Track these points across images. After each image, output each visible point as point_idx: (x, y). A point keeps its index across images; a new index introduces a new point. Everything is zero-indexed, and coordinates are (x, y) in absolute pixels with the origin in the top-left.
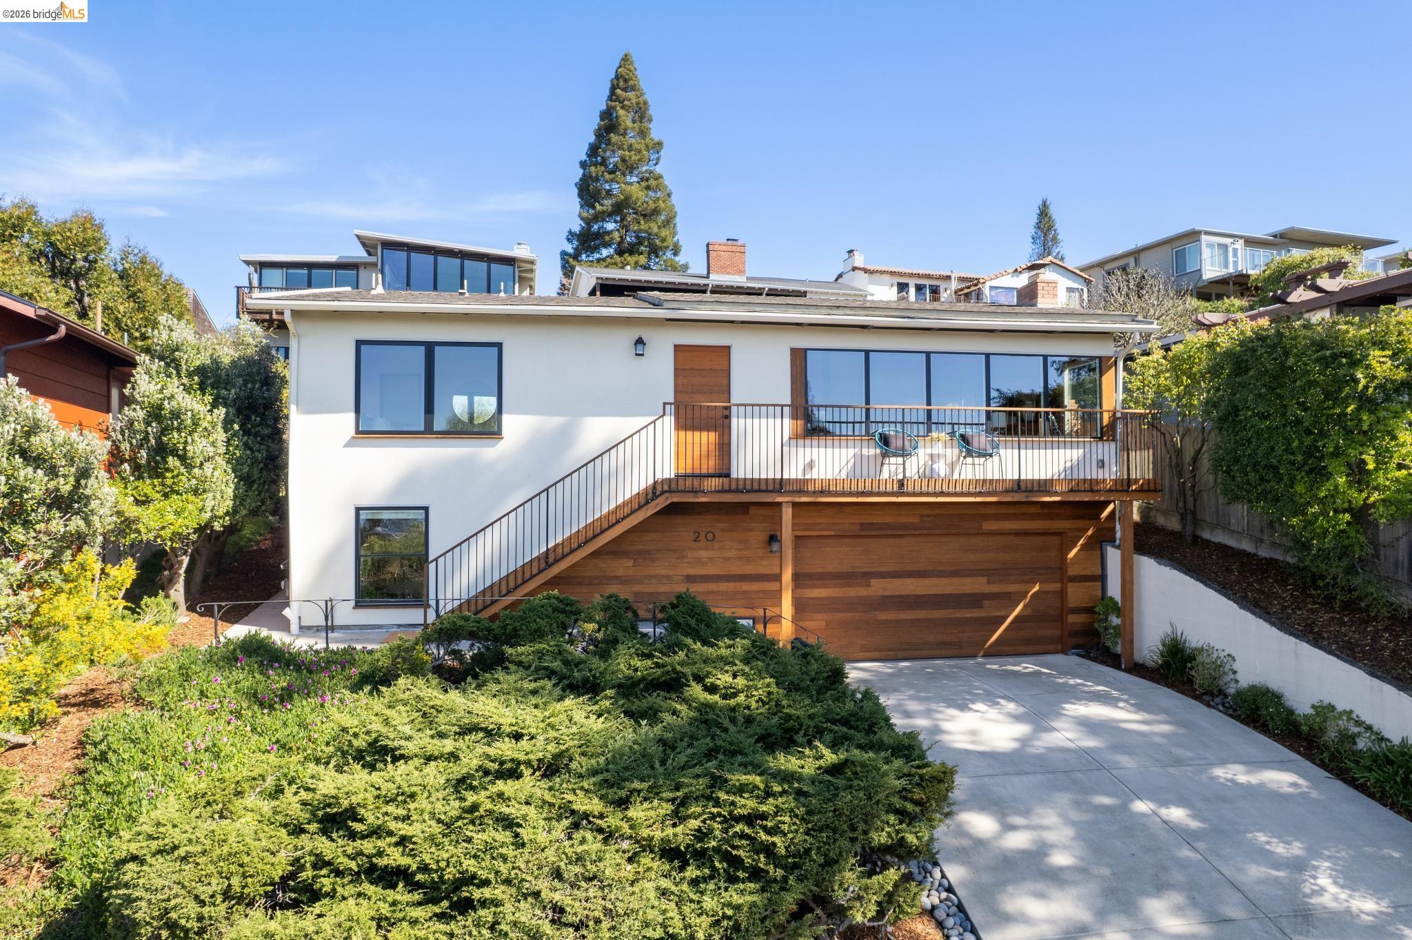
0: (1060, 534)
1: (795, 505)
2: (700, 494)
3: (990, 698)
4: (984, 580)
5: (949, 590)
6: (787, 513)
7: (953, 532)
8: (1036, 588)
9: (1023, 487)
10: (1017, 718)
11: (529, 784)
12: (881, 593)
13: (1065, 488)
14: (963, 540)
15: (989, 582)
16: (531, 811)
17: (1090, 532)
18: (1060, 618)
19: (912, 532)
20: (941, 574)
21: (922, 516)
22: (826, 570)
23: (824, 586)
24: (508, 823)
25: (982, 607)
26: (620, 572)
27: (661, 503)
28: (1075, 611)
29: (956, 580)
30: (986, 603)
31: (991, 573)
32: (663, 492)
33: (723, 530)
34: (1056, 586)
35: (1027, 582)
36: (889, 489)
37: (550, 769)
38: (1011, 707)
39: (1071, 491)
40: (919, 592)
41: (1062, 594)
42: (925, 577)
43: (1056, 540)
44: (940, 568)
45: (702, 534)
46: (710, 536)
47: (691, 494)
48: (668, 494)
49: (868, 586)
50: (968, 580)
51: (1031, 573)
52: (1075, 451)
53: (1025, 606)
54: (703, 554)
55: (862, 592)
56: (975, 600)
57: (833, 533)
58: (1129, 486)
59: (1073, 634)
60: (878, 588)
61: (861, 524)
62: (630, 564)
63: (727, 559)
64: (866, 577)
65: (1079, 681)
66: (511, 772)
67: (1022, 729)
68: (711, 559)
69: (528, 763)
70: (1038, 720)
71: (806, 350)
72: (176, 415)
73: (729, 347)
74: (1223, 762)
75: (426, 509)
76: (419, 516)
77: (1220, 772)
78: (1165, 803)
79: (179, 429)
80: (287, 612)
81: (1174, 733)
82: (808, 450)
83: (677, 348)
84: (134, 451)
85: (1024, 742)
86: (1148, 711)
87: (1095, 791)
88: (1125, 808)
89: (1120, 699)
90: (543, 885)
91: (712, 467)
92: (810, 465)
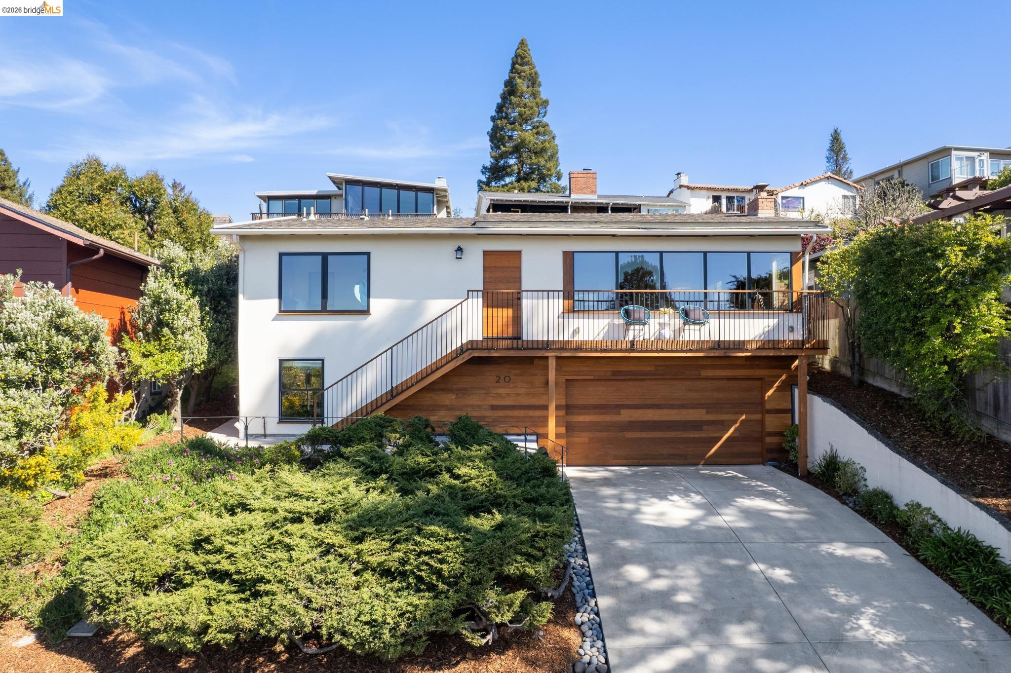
0: (761, 379)
1: (558, 358)
2: (492, 351)
3: (685, 493)
4: (704, 411)
5: (678, 418)
6: (552, 363)
7: (679, 377)
8: (744, 417)
9: (722, 346)
10: (698, 506)
11: (309, 527)
12: (628, 419)
13: (754, 346)
14: (688, 383)
15: (707, 413)
16: (303, 542)
17: (784, 377)
18: (761, 440)
19: (649, 377)
20: (671, 407)
21: (656, 366)
22: (588, 403)
23: (588, 414)
24: (289, 548)
25: (702, 430)
26: (447, 402)
27: (466, 357)
28: (770, 434)
29: (683, 411)
30: (705, 427)
31: (710, 407)
32: (468, 350)
33: (516, 375)
34: (758, 417)
35: (736, 413)
36: (624, 346)
37: (322, 519)
38: (697, 498)
39: (759, 348)
40: (656, 419)
41: (762, 422)
42: (659, 408)
43: (758, 383)
44: (671, 403)
45: (502, 377)
46: (507, 379)
47: (486, 351)
48: (471, 351)
49: (619, 414)
50: (690, 411)
51: (738, 407)
52: (771, 320)
53: (736, 429)
54: (502, 391)
55: (615, 418)
56: (697, 425)
57: (592, 378)
58: (803, 345)
59: (770, 451)
60: (626, 415)
61: (612, 371)
62: (454, 397)
63: (519, 395)
64: (618, 407)
65: (759, 483)
66: (298, 519)
67: (697, 513)
68: (508, 394)
69: (308, 514)
70: (711, 508)
71: (573, 252)
72: (168, 302)
73: (520, 252)
74: (831, 541)
75: (322, 360)
76: (318, 365)
77: (825, 548)
78: (773, 566)
79: (169, 311)
80: (237, 425)
81: (806, 521)
82: (576, 321)
83: (485, 253)
84: (145, 324)
85: (694, 522)
86: (795, 505)
87: (726, 557)
88: (743, 568)
89: (780, 497)
90: (301, 585)
91: (510, 332)
92: (576, 332)
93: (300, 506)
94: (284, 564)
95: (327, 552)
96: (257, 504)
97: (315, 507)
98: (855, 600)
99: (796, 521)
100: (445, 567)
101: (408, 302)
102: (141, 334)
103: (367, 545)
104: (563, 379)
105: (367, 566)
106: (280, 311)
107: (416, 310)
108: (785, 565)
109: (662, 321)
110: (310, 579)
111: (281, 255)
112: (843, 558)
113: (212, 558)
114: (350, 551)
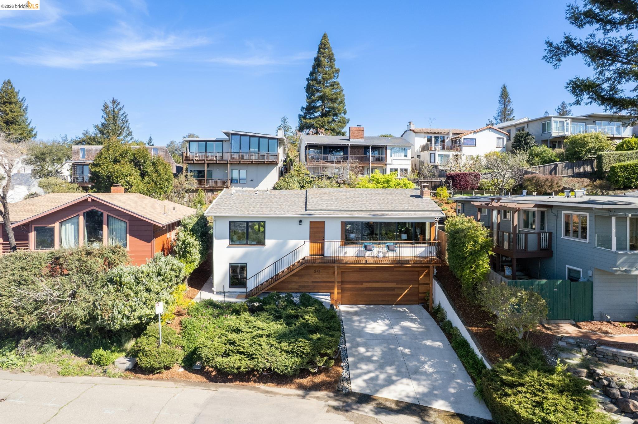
0: (418, 271)
1: (339, 267)
3: (383, 319)
4: (395, 284)
5: (385, 286)
6: (336, 268)
7: (386, 271)
8: (411, 286)
9: (400, 262)
10: (387, 325)
11: (264, 338)
12: (366, 287)
13: (413, 262)
14: (389, 273)
15: (397, 284)
16: (264, 343)
17: (427, 271)
18: (418, 295)
19: (374, 271)
20: (383, 282)
22: (350, 280)
23: (350, 284)
24: (260, 345)
25: (395, 291)
26: (295, 280)
27: (303, 266)
28: (421, 293)
29: (387, 284)
31: (397, 282)
32: (304, 263)
33: (322, 270)
34: (416, 286)
35: (408, 284)
36: (363, 262)
37: (268, 336)
38: (387, 322)
39: (414, 263)
40: (377, 286)
41: (418, 288)
42: (378, 282)
43: (417, 274)
44: (383, 280)
45: (317, 271)
46: (319, 271)
47: (311, 264)
49: (362, 284)
50: (390, 283)
51: (409, 282)
52: (421, 249)
53: (408, 291)
54: (317, 276)
55: (361, 286)
56: (393, 289)
57: (352, 271)
58: (431, 261)
59: (421, 299)
60: (365, 285)
61: (360, 268)
62: (298, 278)
63: (323, 277)
64: (362, 282)
65: (412, 315)
66: (261, 336)
67: (386, 328)
68: (319, 277)
69: (264, 335)
70: (391, 326)
71: (345, 222)
72: (188, 244)
73: (324, 223)
74: (427, 340)
75: (246, 263)
76: (245, 265)
77: (425, 342)
78: (405, 348)
79: (189, 247)
80: (213, 289)
81: (422, 332)
82: (345, 249)
83: (310, 222)
84: (179, 252)
85: (384, 332)
86: (421, 325)
87: (391, 345)
88: (395, 349)
89: (417, 321)
90: (266, 356)
91: (320, 253)
92: (346, 253)
93: (261, 332)
94: (260, 350)
95: (271, 346)
96: (244, 330)
97: (266, 332)
98: (426, 360)
99: (419, 332)
100: (304, 351)
101: (281, 241)
102: (177, 255)
103: (282, 345)
104: (340, 271)
105: (283, 350)
106: (230, 244)
107: (284, 244)
108: (409, 348)
109: (379, 249)
110: (268, 354)
111: (230, 222)
112: (429, 346)
113: (237, 348)
114: (278, 346)
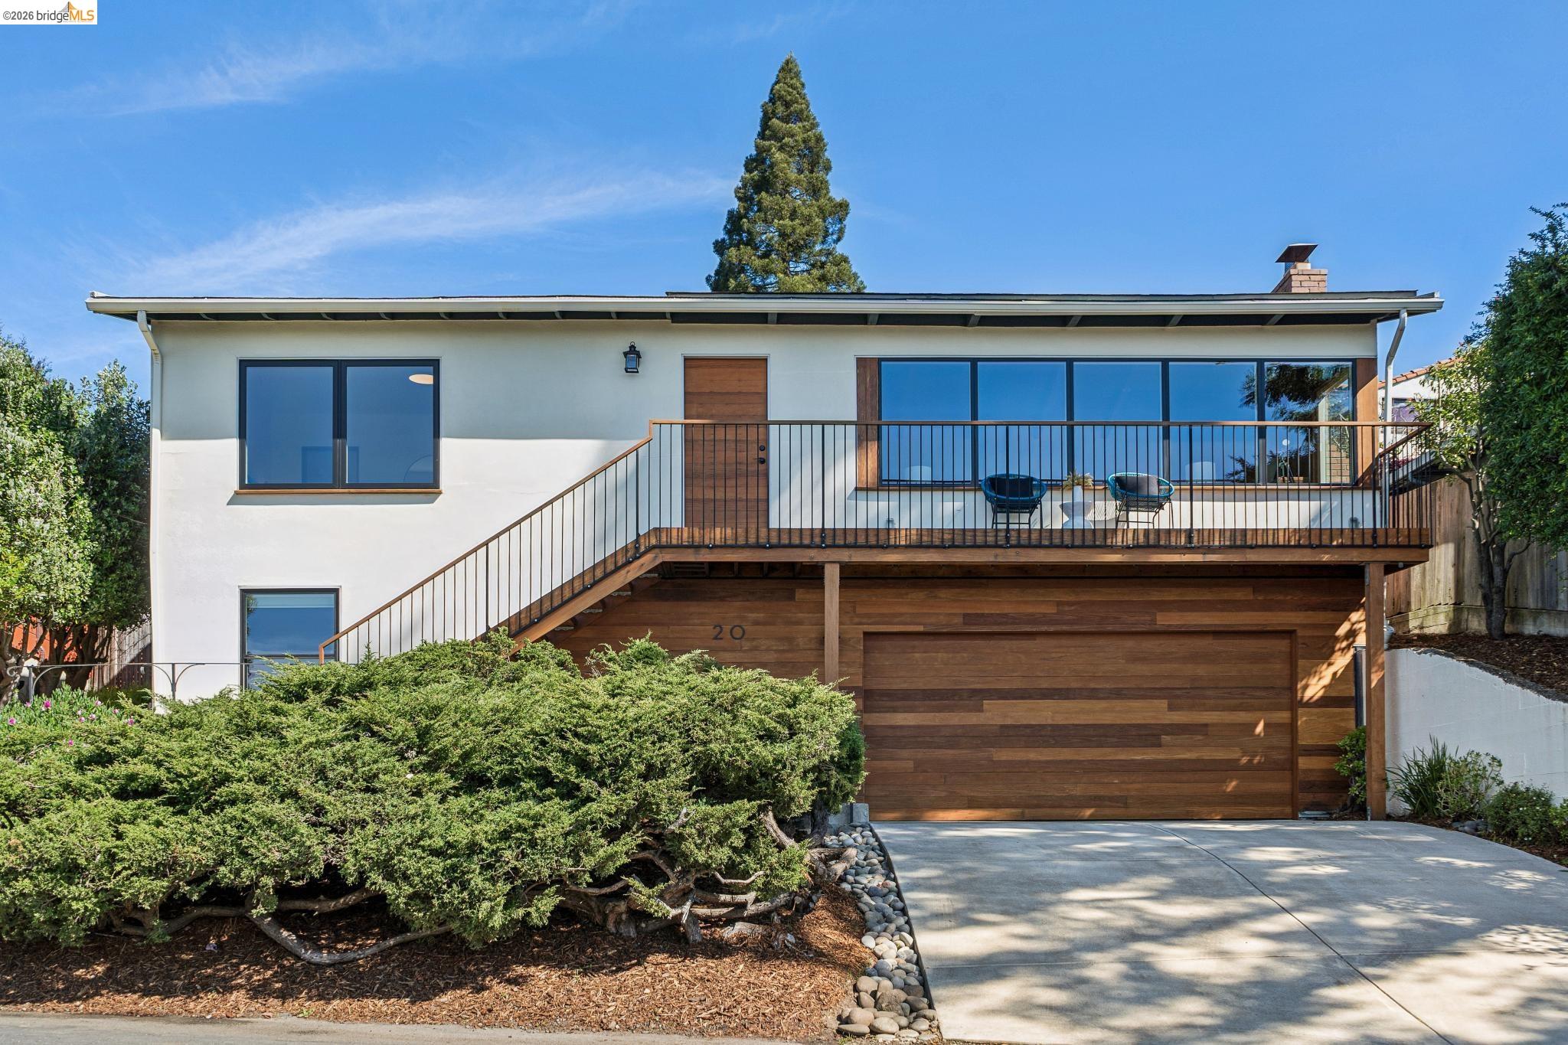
0: (1289, 633)
1: (844, 565)
2: (703, 551)
4: (1162, 704)
5: (1107, 719)
7: (1110, 628)
12: (1000, 721)
14: (1130, 643)
15: (1171, 708)
18: (1292, 765)
19: (1044, 628)
20: (1093, 694)
21: (1059, 604)
22: (913, 687)
23: (911, 710)
25: (1160, 745)
27: (648, 562)
28: (1309, 751)
29: (1119, 704)
30: (1165, 738)
31: (1174, 696)
32: (651, 547)
33: (756, 623)
34: (1283, 716)
35: (1235, 708)
40: (1060, 720)
41: (1292, 727)
42: (1067, 698)
43: (1282, 645)
44: (1092, 685)
45: (727, 628)
46: (738, 632)
47: (690, 551)
48: (657, 550)
49: (980, 710)
50: (1136, 704)
51: (1239, 696)
55: (972, 719)
56: (1148, 734)
57: (921, 629)
59: (1309, 786)
60: (995, 712)
61: (965, 615)
64: (977, 697)
71: (880, 360)
73: (765, 360)
75: (335, 591)
76: (326, 601)
82: (883, 503)
83: (690, 362)
104: (857, 632)
106: (242, 485)
109: (1068, 500)
111: (244, 365)
